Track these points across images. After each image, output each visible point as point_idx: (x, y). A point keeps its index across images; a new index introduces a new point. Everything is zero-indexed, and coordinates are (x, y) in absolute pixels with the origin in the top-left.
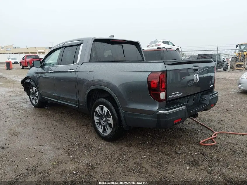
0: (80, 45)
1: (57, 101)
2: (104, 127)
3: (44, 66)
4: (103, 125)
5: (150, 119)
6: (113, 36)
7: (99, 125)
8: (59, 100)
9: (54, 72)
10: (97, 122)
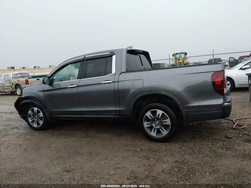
0: (112, 56)
1: (81, 116)
2: (158, 130)
3: (53, 82)
4: (157, 128)
5: (216, 112)
6: (132, 47)
7: (150, 131)
8: (84, 115)
9: (78, 86)
10: (147, 128)
